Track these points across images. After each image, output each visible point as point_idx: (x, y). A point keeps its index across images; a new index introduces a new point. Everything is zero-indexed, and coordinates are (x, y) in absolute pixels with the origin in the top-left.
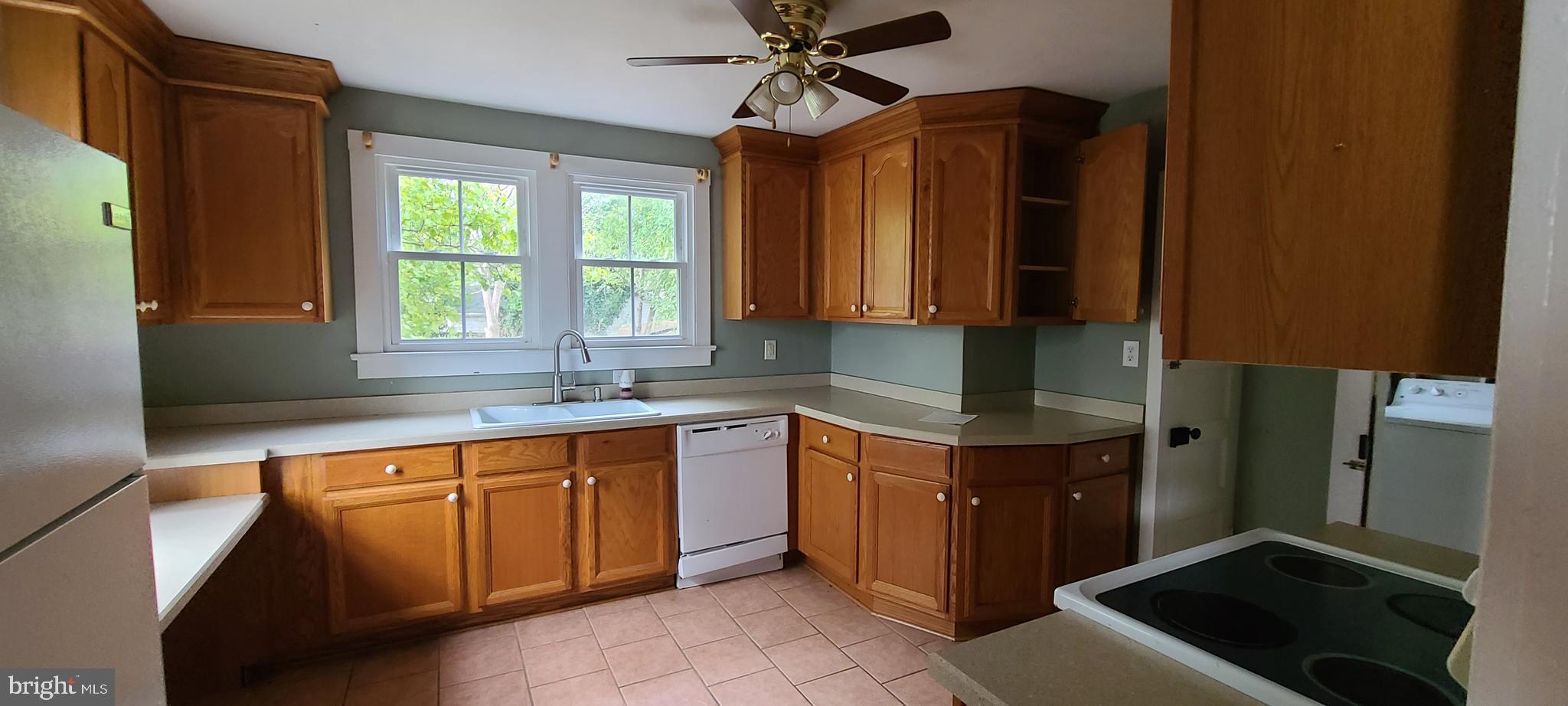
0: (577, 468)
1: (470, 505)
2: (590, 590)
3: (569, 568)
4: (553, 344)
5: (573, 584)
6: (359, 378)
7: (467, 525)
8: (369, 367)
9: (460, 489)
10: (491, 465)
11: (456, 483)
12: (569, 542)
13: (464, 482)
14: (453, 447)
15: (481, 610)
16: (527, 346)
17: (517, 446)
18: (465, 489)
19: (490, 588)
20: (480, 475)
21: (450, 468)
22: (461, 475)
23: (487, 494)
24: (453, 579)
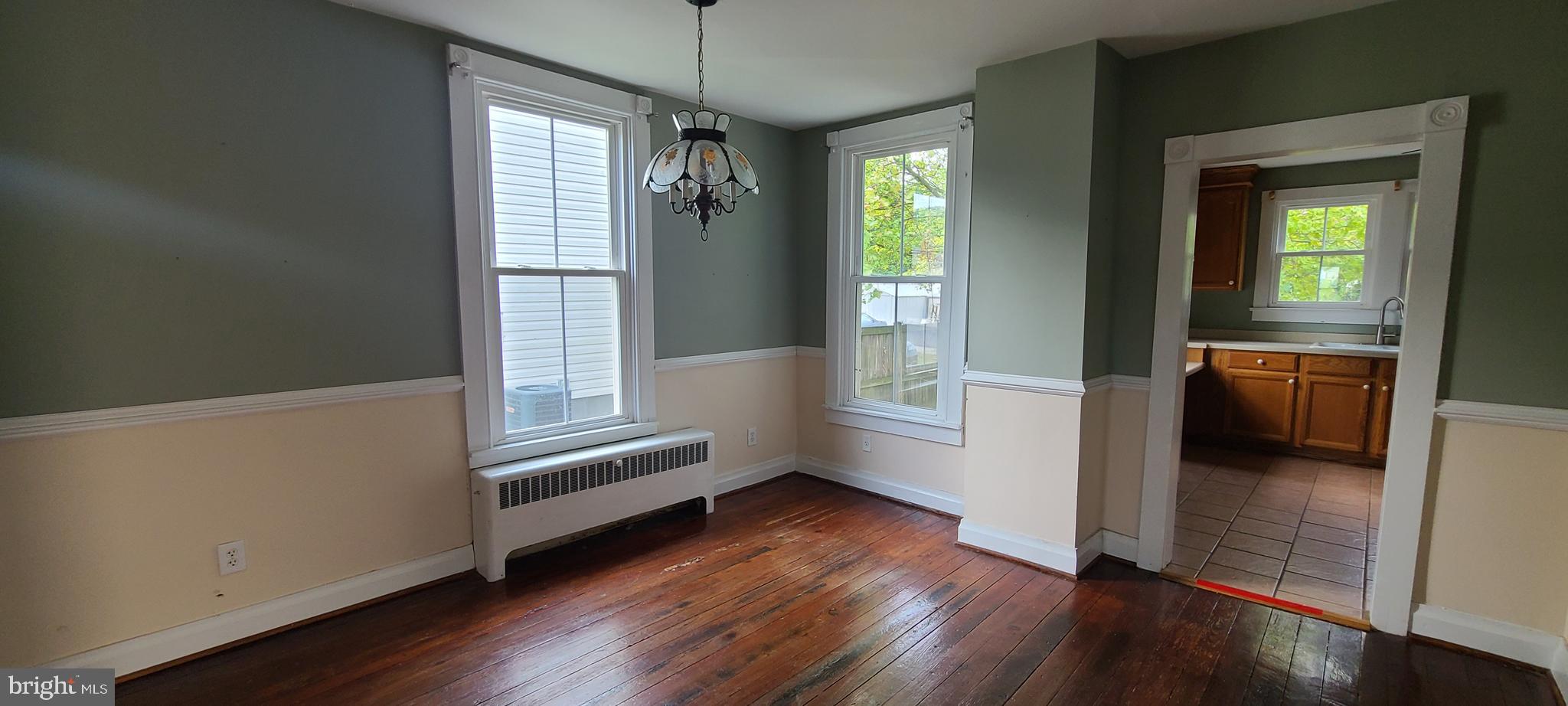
0: (1377, 381)
1: (1302, 388)
2: (1377, 457)
3: (1362, 439)
4: (1381, 306)
5: (1364, 449)
6: (1253, 320)
7: (1298, 398)
8: (1259, 315)
9: (1296, 378)
10: (1316, 368)
11: (1294, 375)
12: (1364, 423)
13: (1300, 375)
14: (1295, 356)
15: (1300, 446)
16: (1361, 307)
17: (1335, 361)
18: (1300, 379)
19: (1307, 435)
20: (1310, 373)
21: (1292, 366)
22: (1298, 371)
23: (1312, 384)
24: (1287, 426)
